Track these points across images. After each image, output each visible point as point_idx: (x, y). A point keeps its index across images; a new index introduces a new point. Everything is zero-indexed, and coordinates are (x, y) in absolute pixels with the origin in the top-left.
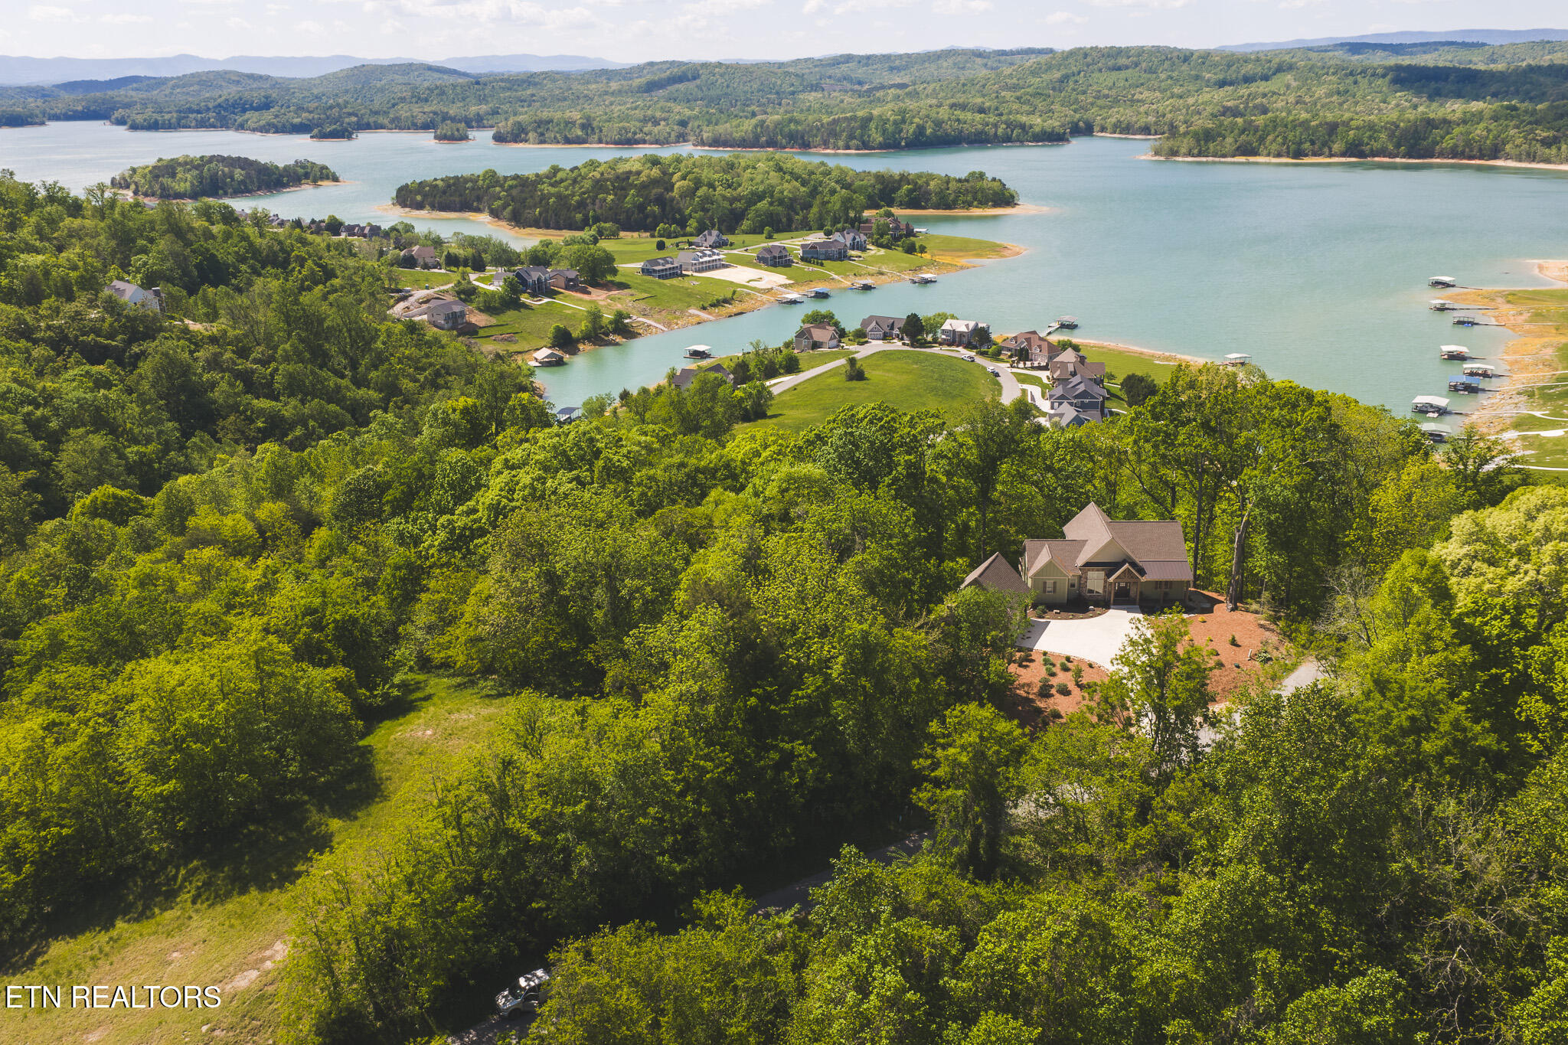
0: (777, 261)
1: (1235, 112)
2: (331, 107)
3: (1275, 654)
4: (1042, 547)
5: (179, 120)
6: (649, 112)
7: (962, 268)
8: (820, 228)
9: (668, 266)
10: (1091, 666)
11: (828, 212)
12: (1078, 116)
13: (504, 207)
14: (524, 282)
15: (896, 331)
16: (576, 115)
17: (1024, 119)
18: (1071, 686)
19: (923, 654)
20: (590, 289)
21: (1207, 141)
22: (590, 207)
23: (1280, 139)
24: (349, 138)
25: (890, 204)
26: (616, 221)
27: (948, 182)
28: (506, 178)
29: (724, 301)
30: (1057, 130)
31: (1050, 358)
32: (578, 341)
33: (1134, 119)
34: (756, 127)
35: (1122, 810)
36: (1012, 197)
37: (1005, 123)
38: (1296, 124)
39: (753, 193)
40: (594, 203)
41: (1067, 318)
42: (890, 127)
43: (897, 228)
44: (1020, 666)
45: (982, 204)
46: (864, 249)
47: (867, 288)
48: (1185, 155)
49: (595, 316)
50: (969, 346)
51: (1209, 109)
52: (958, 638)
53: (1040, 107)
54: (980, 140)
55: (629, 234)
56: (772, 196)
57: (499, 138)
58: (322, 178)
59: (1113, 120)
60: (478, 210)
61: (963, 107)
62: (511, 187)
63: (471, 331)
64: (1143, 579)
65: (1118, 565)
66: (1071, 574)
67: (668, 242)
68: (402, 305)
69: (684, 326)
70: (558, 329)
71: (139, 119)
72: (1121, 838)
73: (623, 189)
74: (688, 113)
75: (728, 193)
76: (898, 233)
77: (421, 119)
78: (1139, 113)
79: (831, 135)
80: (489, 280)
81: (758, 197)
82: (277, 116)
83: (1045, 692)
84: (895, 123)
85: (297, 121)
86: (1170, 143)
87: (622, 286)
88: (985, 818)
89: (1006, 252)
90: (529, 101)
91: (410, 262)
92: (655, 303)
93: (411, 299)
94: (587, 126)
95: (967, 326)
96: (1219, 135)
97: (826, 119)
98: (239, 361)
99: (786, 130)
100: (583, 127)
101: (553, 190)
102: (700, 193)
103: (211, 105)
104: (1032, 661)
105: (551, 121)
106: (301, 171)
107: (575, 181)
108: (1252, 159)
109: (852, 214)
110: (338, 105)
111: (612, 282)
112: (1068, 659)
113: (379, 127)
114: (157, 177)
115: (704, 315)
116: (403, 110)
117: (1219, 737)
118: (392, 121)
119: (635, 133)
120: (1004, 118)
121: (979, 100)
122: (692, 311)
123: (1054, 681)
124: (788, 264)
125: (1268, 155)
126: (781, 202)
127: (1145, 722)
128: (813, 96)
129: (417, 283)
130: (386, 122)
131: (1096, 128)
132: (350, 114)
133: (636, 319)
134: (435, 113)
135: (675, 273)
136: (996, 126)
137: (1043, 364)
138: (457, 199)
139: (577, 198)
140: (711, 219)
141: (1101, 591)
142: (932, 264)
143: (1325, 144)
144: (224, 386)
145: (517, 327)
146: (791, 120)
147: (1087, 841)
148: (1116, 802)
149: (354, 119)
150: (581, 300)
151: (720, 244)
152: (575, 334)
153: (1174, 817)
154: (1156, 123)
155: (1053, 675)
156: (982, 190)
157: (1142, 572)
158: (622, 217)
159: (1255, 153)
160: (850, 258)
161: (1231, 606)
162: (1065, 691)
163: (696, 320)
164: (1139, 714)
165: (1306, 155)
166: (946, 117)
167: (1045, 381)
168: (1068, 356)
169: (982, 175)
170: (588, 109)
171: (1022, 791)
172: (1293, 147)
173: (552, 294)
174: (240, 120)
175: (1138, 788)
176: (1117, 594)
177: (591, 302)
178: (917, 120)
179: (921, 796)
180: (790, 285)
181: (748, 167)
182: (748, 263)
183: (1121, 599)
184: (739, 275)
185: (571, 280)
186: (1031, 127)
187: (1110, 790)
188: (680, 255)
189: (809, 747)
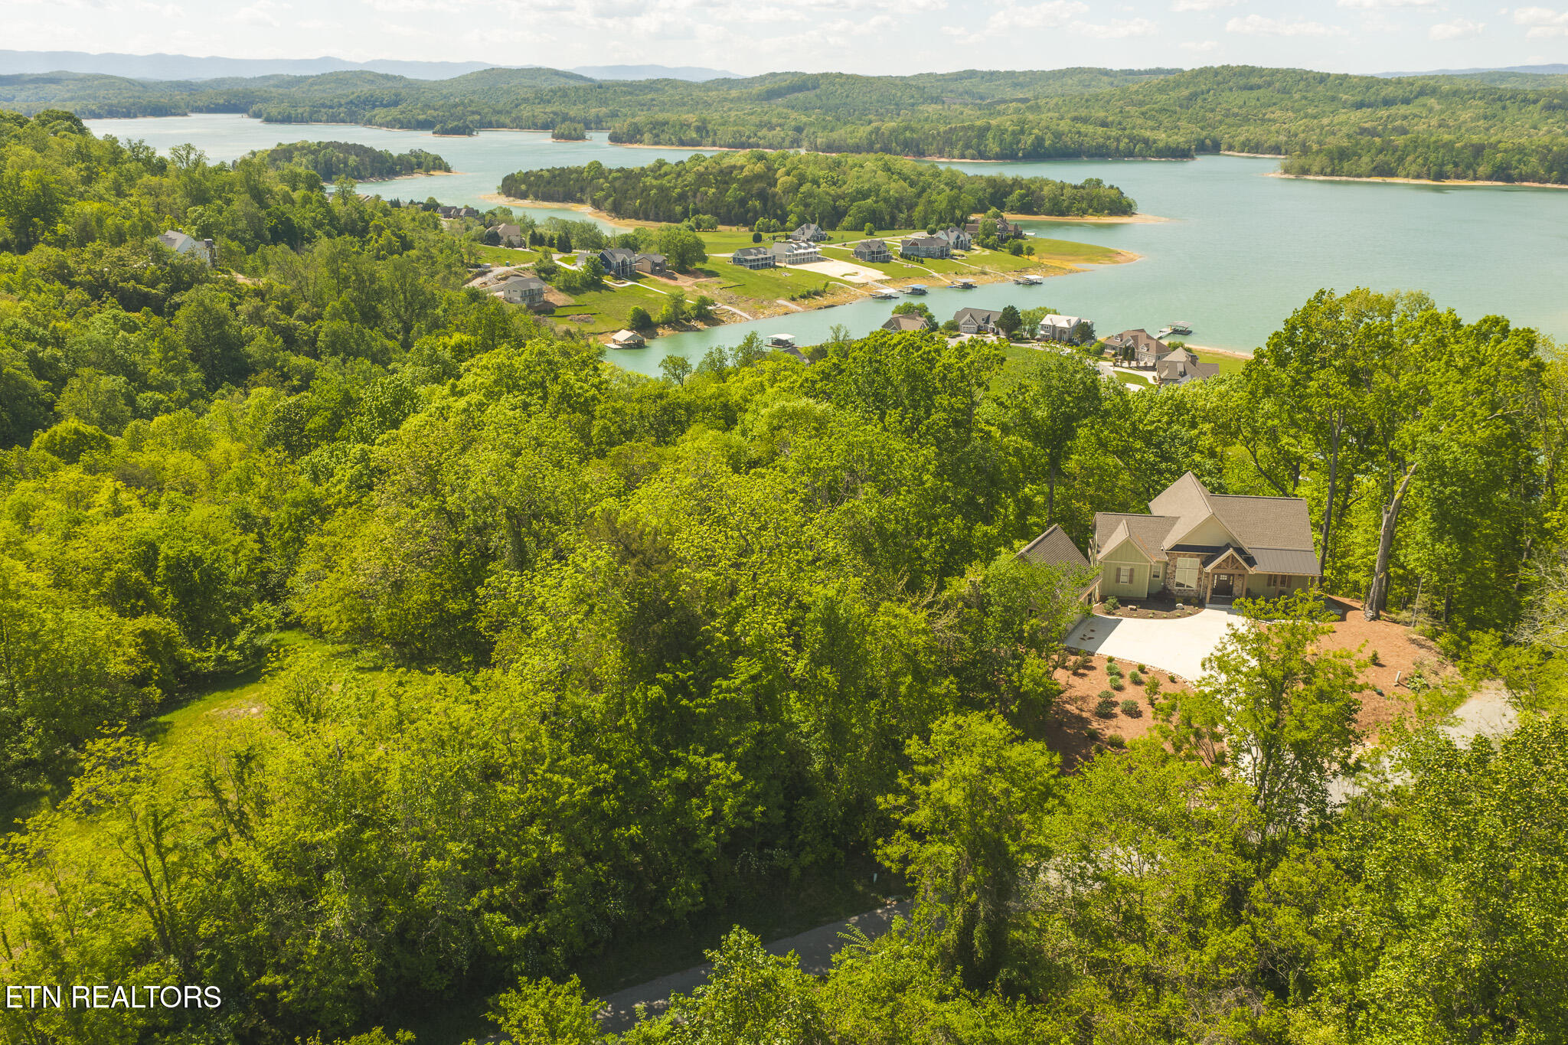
0: (876, 257)
1: (1373, 133)
2: (456, 106)
3: (1433, 680)
4: (1118, 523)
5: (311, 114)
6: (766, 118)
7: (1071, 271)
8: (924, 227)
9: (760, 256)
10: (1173, 680)
11: (933, 212)
12: (1204, 133)
13: (606, 198)
14: (608, 265)
15: (991, 325)
16: (692, 118)
17: (1148, 134)
18: (1143, 705)
19: (920, 641)
20: (677, 275)
21: (1341, 160)
22: (691, 200)
23: (1420, 161)
24: (470, 134)
25: (1001, 207)
26: (717, 215)
27: (1062, 188)
28: (611, 171)
29: (816, 293)
30: (1182, 146)
31: (1159, 358)
32: (657, 325)
33: (1264, 138)
34: (871, 133)
35: (1199, 896)
36: (1130, 206)
37: (1128, 137)
38: (1438, 146)
39: (858, 192)
40: (695, 196)
41: (1181, 324)
42: (1007, 137)
43: (1005, 229)
44: (1075, 674)
45: (1098, 211)
46: (969, 249)
47: (967, 287)
48: (1317, 174)
49: (678, 301)
50: (1071, 342)
51: (1345, 130)
52: (981, 627)
53: (1166, 123)
54: (1101, 154)
55: (728, 228)
56: (877, 195)
57: (615, 139)
58: (434, 169)
59: (1242, 138)
60: (581, 201)
61: (1085, 121)
62: (615, 179)
63: (548, 310)
64: (1252, 571)
65: (1217, 551)
66: (1155, 559)
67: (765, 236)
68: (480, 280)
69: (771, 316)
70: (637, 311)
71: (274, 112)
72: (1196, 941)
73: (726, 183)
74: (804, 119)
75: (833, 190)
76: (1005, 235)
77: (542, 119)
78: (1270, 132)
79: (947, 144)
80: (573, 261)
81: (864, 195)
82: (403, 112)
83: (1105, 711)
84: (1013, 133)
85: (421, 117)
86: (1302, 161)
87: (711, 274)
88: (984, 893)
89: (1119, 258)
90: (648, 106)
91: (493, 239)
92: (742, 292)
93: (490, 275)
94: (702, 129)
95: (1069, 321)
96: (1355, 154)
97: (942, 129)
98: (282, 317)
99: (902, 137)
100: (698, 129)
101: (655, 182)
102: (803, 189)
103: (343, 102)
104: (1093, 668)
105: (667, 123)
106: (414, 160)
107: (679, 175)
108: (1389, 180)
109: (958, 213)
110: (462, 103)
111: (701, 270)
112: (1142, 669)
113: (501, 126)
114: (275, 160)
115: (792, 306)
116: (526, 112)
117: (1358, 792)
118: (514, 120)
119: (749, 137)
120: (1127, 132)
121: (1102, 114)
122: (780, 302)
123: (1119, 697)
124: (887, 260)
125: (1407, 176)
126: (886, 200)
127: (1247, 759)
128: (931, 109)
129: (498, 260)
130: (508, 121)
131: (1223, 147)
132: (473, 113)
133: (721, 307)
134: (555, 114)
135: (768, 264)
136: (1118, 140)
137: (1150, 364)
138: (561, 190)
139: (678, 190)
140: (813, 215)
141: (1194, 586)
142: (1038, 266)
143: (1469, 166)
144: (261, 339)
145: (595, 309)
146: (906, 129)
147: (1142, 940)
148: (1191, 882)
149: (477, 117)
150: (665, 285)
151: (818, 239)
152: (655, 318)
153: (1285, 917)
154: (1286, 143)
155: (1119, 688)
156: (1098, 197)
157: (1251, 561)
158: (723, 211)
159: (1392, 173)
160: (952, 257)
161: (1370, 613)
162: (1133, 712)
163: (785, 310)
164: (1238, 749)
165: (1448, 178)
166: (1066, 129)
167: (1151, 381)
168: (1179, 356)
169: (1099, 183)
170: (705, 114)
171: (1045, 853)
172: (1434, 169)
173: (636, 277)
174: (368, 115)
175: (1229, 864)
176: (1215, 591)
177: (676, 287)
178: (1036, 131)
179: (891, 851)
180: (887, 281)
181: (855, 165)
182: (845, 257)
183: (1222, 596)
184: (834, 269)
185: (657, 265)
186: (1155, 142)
187: (1184, 861)
188: (774, 247)
189: (734, 764)
